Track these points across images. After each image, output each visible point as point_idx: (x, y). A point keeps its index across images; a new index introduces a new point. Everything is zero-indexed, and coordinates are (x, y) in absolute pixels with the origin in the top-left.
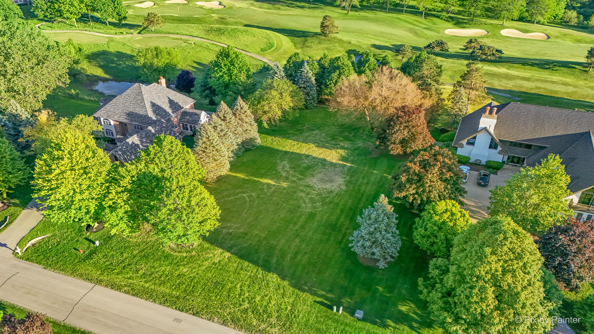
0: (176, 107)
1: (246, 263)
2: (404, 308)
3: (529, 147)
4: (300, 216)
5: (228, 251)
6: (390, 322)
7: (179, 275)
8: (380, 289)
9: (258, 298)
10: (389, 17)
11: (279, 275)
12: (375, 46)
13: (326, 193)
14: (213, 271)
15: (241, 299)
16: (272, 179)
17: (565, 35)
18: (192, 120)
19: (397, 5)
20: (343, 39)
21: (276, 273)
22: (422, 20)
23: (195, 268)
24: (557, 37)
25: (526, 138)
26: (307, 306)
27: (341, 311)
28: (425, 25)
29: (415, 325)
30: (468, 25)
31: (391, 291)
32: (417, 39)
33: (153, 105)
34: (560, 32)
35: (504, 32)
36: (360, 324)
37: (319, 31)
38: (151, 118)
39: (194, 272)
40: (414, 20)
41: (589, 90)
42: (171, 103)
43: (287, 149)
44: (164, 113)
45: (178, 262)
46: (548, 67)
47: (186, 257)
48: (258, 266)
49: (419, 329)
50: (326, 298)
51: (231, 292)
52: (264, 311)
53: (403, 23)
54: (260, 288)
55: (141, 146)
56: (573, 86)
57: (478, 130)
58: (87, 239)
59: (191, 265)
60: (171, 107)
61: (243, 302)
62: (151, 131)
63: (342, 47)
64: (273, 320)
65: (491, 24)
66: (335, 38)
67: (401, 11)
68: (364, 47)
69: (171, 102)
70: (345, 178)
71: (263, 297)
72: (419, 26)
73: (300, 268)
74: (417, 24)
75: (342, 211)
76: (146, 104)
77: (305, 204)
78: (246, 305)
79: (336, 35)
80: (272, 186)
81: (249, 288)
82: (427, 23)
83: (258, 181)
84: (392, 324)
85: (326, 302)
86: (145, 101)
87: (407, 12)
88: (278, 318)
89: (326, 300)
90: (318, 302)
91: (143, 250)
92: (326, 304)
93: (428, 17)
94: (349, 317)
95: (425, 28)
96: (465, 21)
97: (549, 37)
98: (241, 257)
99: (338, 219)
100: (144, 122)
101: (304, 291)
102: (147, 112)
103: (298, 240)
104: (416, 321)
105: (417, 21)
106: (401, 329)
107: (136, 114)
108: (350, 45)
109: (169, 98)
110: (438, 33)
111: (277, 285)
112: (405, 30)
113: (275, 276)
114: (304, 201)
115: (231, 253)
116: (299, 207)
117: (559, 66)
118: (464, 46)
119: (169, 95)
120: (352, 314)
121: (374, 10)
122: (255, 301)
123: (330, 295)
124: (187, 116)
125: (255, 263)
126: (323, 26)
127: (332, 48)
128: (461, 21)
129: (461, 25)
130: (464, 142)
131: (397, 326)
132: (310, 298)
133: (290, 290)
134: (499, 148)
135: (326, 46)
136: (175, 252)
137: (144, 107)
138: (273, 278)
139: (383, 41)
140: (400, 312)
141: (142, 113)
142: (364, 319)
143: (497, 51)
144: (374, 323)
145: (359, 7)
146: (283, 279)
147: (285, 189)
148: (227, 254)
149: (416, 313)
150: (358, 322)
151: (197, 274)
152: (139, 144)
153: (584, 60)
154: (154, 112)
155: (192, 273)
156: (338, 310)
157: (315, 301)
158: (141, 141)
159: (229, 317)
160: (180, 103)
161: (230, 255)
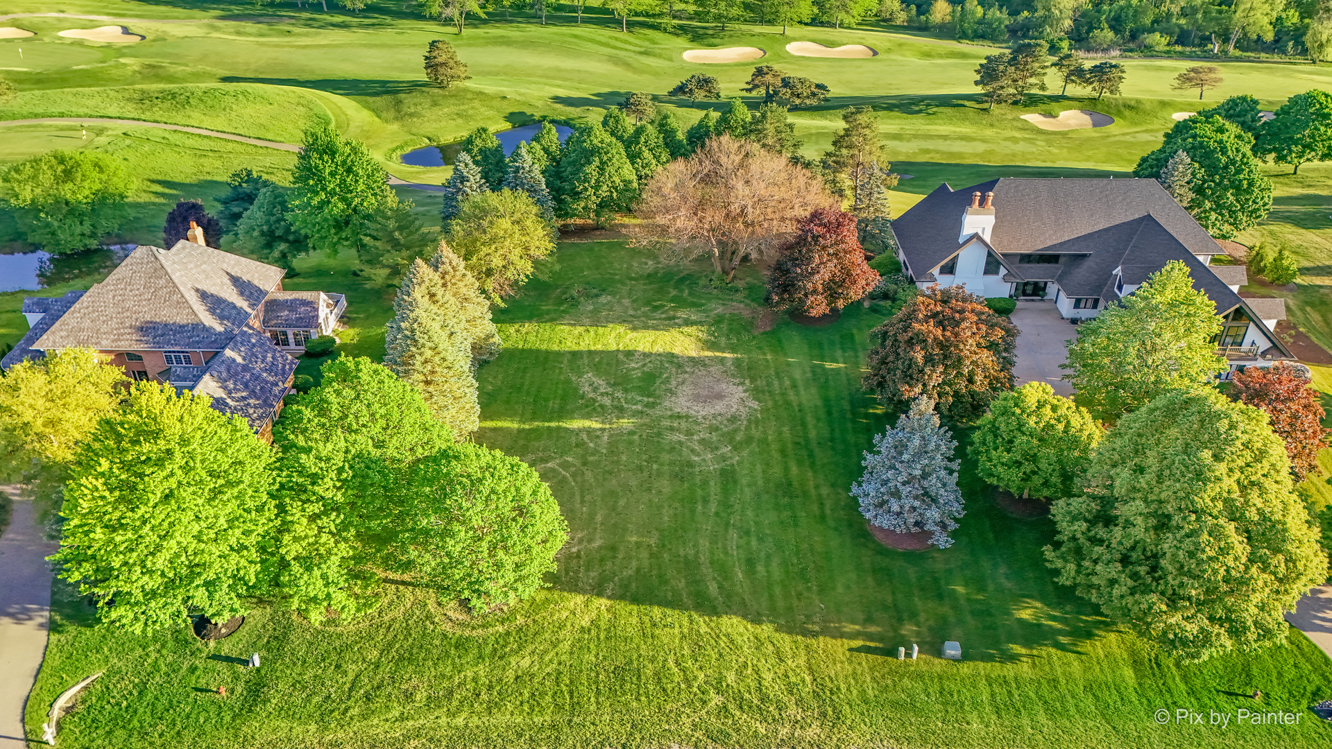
0: (251, 293)
1: (657, 612)
2: (1026, 615)
3: (1053, 259)
4: (705, 483)
5: (600, 594)
6: (1018, 649)
7: (517, 677)
8: (960, 589)
9: (731, 677)
10: (556, 34)
11: (744, 617)
12: (557, 99)
13: (725, 422)
14: (592, 646)
15: (695, 689)
16: (588, 416)
17: (900, 45)
18: (297, 319)
19: (560, 8)
20: (486, 91)
21: (735, 614)
22: (624, 35)
23: (546, 652)
24: (889, 50)
25: (1049, 243)
26: (842, 662)
27: (915, 655)
28: (636, 45)
29: (1063, 640)
30: (717, 41)
31: (982, 589)
32: (636, 77)
33: (204, 296)
34: (890, 41)
35: (792, 48)
36: (966, 669)
37: (423, 76)
38: (211, 328)
39: (551, 661)
40: (611, 37)
41: (1008, 143)
42: (237, 284)
43: (570, 345)
44: (234, 312)
45: (495, 650)
46: (917, 108)
47: (508, 634)
48: (687, 610)
49: (1075, 645)
50: (870, 637)
51: (664, 681)
52: (762, 700)
53: (590, 45)
54: (721, 655)
55: (229, 401)
56: (980, 140)
57: (961, 241)
58: (216, 657)
59: (530, 648)
60: (242, 294)
61: (703, 693)
62: (234, 360)
63: (492, 108)
64: (793, 710)
65: (763, 35)
66: (466, 90)
67: (572, 21)
68: (539, 104)
69: (235, 281)
70: (742, 384)
71: (739, 673)
72: (626, 50)
73: (777, 590)
74: (613, 42)
75: (783, 452)
76: (187, 295)
77: (698, 455)
78: (715, 700)
79: (468, 84)
80: (599, 433)
81: (696, 661)
82: (637, 42)
83: (559, 428)
84: (1024, 651)
85: (872, 644)
86: (182, 289)
87: (586, 21)
88: (800, 702)
89: (871, 640)
90: (859, 650)
91: (390, 645)
92: (876, 648)
93: (632, 29)
94: (937, 661)
95: (641, 53)
96: (711, 32)
97: (875, 53)
98: (635, 600)
99: (786, 470)
100: (198, 342)
101: (815, 635)
102: (196, 315)
103: (733, 534)
104: (1060, 632)
105: (616, 39)
106: (1044, 653)
107: (166, 325)
108: (506, 102)
109: (228, 273)
110: (671, 60)
111: (752, 638)
112: (600, 61)
113: (735, 620)
114: (693, 451)
115: (609, 598)
116: (690, 464)
117: (937, 106)
118: (747, 83)
119: (225, 266)
120: (939, 653)
121: (512, 22)
122: (728, 685)
123: (873, 629)
124: (282, 310)
125: (674, 603)
126: (431, 64)
127: (470, 112)
128: (701, 32)
129: (706, 41)
130: (936, 271)
131: (1035, 652)
132: (839, 647)
133: (785, 641)
134: (1003, 271)
135: (454, 109)
136: (473, 628)
137: (183, 302)
138: (733, 624)
139: (570, 88)
140: (1021, 621)
141: (182, 318)
142: (965, 657)
143: (818, 86)
144: (990, 658)
145: (484, 16)
146: (757, 620)
147: (631, 433)
148: (603, 602)
149: (1054, 618)
150: (960, 666)
151: (560, 664)
152: (224, 396)
154: (212, 311)
155: (547, 666)
156: (908, 655)
157: (851, 650)
158: (225, 388)
159: (699, 734)
160: (256, 283)
161: (609, 603)
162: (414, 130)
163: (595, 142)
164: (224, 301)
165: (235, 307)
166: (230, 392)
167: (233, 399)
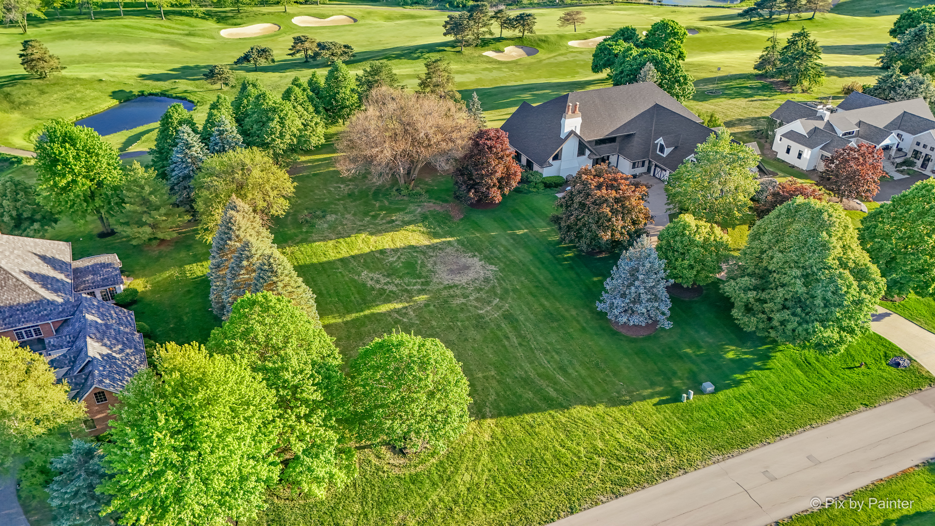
0: (60, 266)
1: (528, 418)
2: (730, 355)
4: (499, 326)
5: (484, 417)
6: (739, 376)
7: (468, 489)
8: (689, 351)
9: (600, 445)
10: (109, 26)
11: (582, 403)
12: (143, 76)
13: (482, 283)
14: (502, 452)
15: (584, 459)
16: (388, 301)
19: (104, 5)
20: (81, 77)
21: (576, 404)
22: (164, 22)
23: (475, 465)
26: (655, 414)
27: (692, 397)
28: (178, 29)
29: (758, 364)
30: (238, 21)
31: (699, 347)
32: (193, 53)
33: (32, 276)
35: (296, 20)
36: (721, 396)
37: (21, 71)
38: (54, 301)
39: (483, 470)
40: (156, 25)
42: (46, 261)
43: (333, 255)
44: (59, 284)
45: (440, 476)
46: (416, 56)
47: (441, 462)
48: (546, 410)
49: (765, 365)
50: (660, 394)
51: (562, 460)
52: (628, 452)
53: (142, 32)
54: (584, 432)
55: (114, 354)
57: (563, 136)
59: (463, 467)
60: (55, 268)
61: (591, 459)
62: (96, 322)
63: (95, 89)
64: (649, 452)
65: (269, 13)
66: (64, 78)
67: (116, 14)
68: (131, 82)
69: (43, 258)
70: (475, 256)
71: (603, 439)
72: (173, 33)
73: (590, 381)
74: (159, 28)
75: (531, 293)
76: (20, 278)
77: (481, 309)
78: (602, 461)
79: (64, 73)
80: (404, 311)
81: (572, 441)
82: (178, 26)
83: (373, 314)
84: (743, 377)
85: (664, 398)
86: (13, 273)
87: (127, 13)
88: (649, 445)
89: (662, 396)
90: (659, 403)
91: (364, 497)
92: (667, 399)
93: (169, 17)
95: (187, 35)
96: (230, 14)
97: (355, 20)
98: (510, 414)
99: (542, 305)
100: (47, 315)
101: (630, 403)
102: (37, 293)
103: (539, 354)
104: (753, 360)
105: (161, 26)
106: (753, 374)
107: (11, 307)
108: (103, 84)
109: (35, 254)
110: (213, 38)
111: (595, 416)
112: (157, 44)
113: (579, 408)
114: (476, 307)
115: (491, 418)
116: (481, 317)
117: (428, 52)
119: (29, 249)
120: (703, 392)
121: (63, 20)
122: (601, 450)
123: (659, 389)
125: (534, 409)
126: (27, 60)
127: (79, 95)
128: (223, 15)
129: (230, 22)
130: (550, 160)
131: (749, 375)
132: (648, 405)
133: (615, 412)
134: (587, 152)
135: (63, 94)
136: (415, 466)
137: (19, 286)
138: (579, 411)
139: (148, 67)
140: (732, 360)
141: (24, 299)
142: (716, 391)
144: (728, 387)
145: (43, 17)
146: (592, 404)
147: (427, 305)
148: (489, 422)
149: (745, 353)
150: (717, 395)
151: (490, 471)
152: (110, 352)
153: (450, 38)
154: (44, 286)
155: (483, 475)
156: (688, 398)
157: (654, 405)
158: (105, 345)
159: (608, 485)
160: (57, 257)
161: (494, 421)
162: (37, 116)
163: (270, 103)
164: (48, 277)
165: (58, 280)
166: (111, 349)
167: (115, 352)
